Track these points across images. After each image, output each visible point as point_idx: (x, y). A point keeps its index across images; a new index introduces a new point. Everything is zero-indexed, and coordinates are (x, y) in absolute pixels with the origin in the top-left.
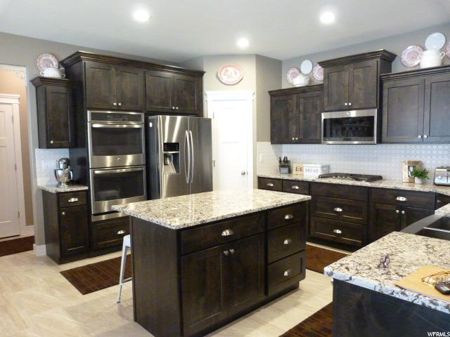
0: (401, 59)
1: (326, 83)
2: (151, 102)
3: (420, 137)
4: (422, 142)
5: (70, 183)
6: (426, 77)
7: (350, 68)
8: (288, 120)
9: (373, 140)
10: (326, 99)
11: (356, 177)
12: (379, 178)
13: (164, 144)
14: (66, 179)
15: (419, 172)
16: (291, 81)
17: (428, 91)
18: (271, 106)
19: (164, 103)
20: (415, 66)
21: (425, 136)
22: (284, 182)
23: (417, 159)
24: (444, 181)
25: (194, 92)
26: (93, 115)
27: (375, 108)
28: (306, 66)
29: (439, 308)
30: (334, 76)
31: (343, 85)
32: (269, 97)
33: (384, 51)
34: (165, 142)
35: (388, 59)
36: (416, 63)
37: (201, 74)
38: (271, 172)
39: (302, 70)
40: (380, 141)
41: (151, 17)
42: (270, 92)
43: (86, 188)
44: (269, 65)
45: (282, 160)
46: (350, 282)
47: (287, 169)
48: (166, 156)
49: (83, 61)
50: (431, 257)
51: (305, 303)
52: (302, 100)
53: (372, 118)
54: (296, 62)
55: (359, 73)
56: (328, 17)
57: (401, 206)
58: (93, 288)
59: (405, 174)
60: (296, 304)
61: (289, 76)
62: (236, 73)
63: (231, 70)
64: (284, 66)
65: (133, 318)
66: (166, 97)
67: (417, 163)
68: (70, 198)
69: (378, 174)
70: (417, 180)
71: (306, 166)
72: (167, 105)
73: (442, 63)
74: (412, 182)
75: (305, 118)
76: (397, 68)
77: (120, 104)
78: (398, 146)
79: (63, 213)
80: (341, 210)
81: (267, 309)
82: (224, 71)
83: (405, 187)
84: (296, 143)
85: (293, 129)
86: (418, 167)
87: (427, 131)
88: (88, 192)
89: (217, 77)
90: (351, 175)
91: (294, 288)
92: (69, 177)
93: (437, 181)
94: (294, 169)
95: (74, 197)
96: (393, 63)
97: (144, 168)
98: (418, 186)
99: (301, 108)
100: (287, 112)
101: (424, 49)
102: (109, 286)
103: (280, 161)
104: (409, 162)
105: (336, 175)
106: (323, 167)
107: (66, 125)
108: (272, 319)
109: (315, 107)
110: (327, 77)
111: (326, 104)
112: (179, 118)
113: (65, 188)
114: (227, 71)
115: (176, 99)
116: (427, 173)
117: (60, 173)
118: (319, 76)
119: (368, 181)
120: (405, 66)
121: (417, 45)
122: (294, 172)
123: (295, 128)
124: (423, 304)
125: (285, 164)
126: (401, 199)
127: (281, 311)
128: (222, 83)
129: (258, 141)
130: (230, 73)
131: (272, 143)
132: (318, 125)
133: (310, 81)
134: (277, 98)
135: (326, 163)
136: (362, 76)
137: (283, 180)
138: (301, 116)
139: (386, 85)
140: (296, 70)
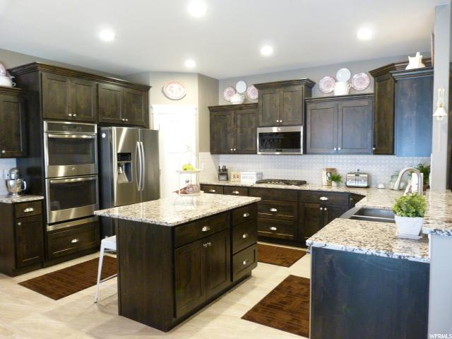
0: (319, 86)
1: (260, 103)
2: (103, 114)
3: (335, 149)
4: (337, 153)
5: (22, 193)
6: (339, 102)
7: (281, 91)
8: (227, 133)
9: (300, 151)
10: (260, 116)
11: (287, 182)
12: (304, 183)
13: (118, 154)
14: (18, 189)
15: (335, 178)
16: (227, 99)
17: (340, 113)
18: (211, 120)
19: (115, 114)
20: (329, 93)
21: (339, 149)
22: (225, 188)
23: (333, 167)
24: (353, 184)
25: (141, 105)
26: (49, 125)
27: (301, 125)
28: (241, 86)
29: (381, 255)
30: (267, 97)
31: (275, 105)
32: (209, 112)
33: (308, 80)
34: (119, 152)
35: (310, 85)
36: (331, 90)
37: (147, 88)
38: (211, 179)
39: (237, 89)
40: (305, 152)
41: (116, 37)
42: (209, 107)
43: (42, 198)
44: (210, 84)
45: (221, 168)
46: (325, 247)
47: (226, 176)
48: (119, 165)
49: (40, 72)
50: (366, 230)
51: (260, 285)
52: (239, 116)
53: (299, 133)
54: (232, 82)
55: (288, 95)
56: (267, 51)
57: (323, 204)
58: (64, 293)
59: (325, 179)
60: (254, 288)
61: (225, 94)
62: (180, 89)
63: (176, 87)
65: (117, 313)
66: (117, 110)
67: (333, 170)
68: (25, 209)
69: (303, 179)
70: (334, 183)
71: (242, 174)
72: (118, 117)
73: (349, 92)
74: (330, 185)
75: (242, 132)
76: (316, 94)
77: (75, 115)
78: (318, 156)
79: (19, 224)
80: (275, 210)
81: (232, 293)
82: (169, 87)
83: (325, 189)
84: (234, 153)
85: (231, 141)
86: (333, 173)
87: (340, 145)
88: (43, 201)
89: (163, 92)
90: (282, 181)
91: (248, 276)
92: (23, 187)
93: (348, 184)
94: (232, 176)
95: (29, 207)
96: (313, 89)
97: (97, 177)
98: (334, 188)
99: (239, 123)
100: (225, 125)
101: (336, 81)
102: (79, 290)
103: (220, 170)
104: (327, 169)
105: (271, 181)
106: (257, 174)
107: (18, 135)
108: (238, 300)
109: (251, 123)
110: (261, 97)
111: (261, 120)
112: (125, 130)
113: (16, 198)
114: (172, 87)
115: (125, 111)
116: (340, 177)
117: (11, 183)
118: (253, 96)
119: (297, 185)
120: (323, 92)
121: (331, 76)
122: (232, 179)
123: (233, 140)
124: (372, 254)
125: (223, 172)
126: (323, 198)
127: (243, 294)
128: (168, 98)
130: (174, 89)
131: (212, 154)
132: (254, 138)
133: (245, 100)
134: (216, 113)
135: (260, 171)
136: (290, 99)
137: (224, 186)
138: (239, 130)
139: (309, 107)
140: (232, 89)
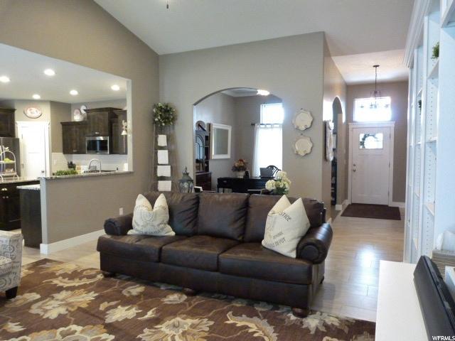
1: (88, 121)
8: (71, 140)
9: (107, 152)
10: (88, 130)
18: (63, 131)
25: (8, 122)
27: (108, 136)
31: (96, 123)
32: (61, 126)
37: (13, 111)
39: (81, 110)
40: (111, 152)
42: (61, 123)
44: (60, 107)
45: (70, 163)
47: (73, 168)
53: (107, 141)
62: (37, 111)
63: (34, 110)
64: (72, 108)
71: (82, 167)
75: (80, 139)
82: (29, 109)
84: (76, 153)
85: (74, 145)
89: (24, 113)
94: (76, 169)
99: (78, 133)
100: (70, 135)
109: (84, 134)
110: (88, 118)
111: (88, 132)
125: (71, 165)
128: (28, 116)
129: (53, 151)
130: (32, 111)
131: (64, 154)
132: (85, 144)
134: (67, 126)
139: (113, 124)
140: (78, 111)
